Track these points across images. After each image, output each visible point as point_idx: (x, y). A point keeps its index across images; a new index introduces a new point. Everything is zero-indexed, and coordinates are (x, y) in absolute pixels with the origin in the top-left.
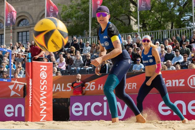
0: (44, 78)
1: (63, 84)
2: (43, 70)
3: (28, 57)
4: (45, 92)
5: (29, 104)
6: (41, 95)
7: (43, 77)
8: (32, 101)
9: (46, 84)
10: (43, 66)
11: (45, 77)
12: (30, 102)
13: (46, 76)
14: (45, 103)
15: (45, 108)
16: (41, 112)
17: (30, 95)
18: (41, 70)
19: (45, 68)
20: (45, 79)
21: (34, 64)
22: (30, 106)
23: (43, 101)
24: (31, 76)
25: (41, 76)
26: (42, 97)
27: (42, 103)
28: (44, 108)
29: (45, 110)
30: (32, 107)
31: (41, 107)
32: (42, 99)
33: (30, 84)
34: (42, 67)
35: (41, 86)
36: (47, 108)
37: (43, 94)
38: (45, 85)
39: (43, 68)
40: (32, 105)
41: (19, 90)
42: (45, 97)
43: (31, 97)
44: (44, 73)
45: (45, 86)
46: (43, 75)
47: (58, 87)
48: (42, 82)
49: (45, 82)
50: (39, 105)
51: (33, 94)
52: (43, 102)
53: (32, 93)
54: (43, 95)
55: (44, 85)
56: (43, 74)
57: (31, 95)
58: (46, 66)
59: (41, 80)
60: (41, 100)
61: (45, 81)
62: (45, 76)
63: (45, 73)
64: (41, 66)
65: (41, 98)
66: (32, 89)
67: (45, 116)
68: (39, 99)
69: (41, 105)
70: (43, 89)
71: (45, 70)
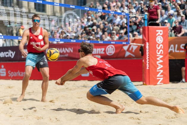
0: (160, 42)
1: (176, 46)
2: (159, 35)
3: (144, 19)
6: (158, 59)
7: (159, 41)
11: (162, 41)
12: (147, 65)
13: (162, 40)
15: (162, 71)
23: (159, 65)
24: (147, 40)
25: (157, 40)
30: (149, 69)
36: (163, 71)
39: (159, 33)
41: (133, 51)
44: (160, 37)
46: (160, 40)
47: (172, 48)
48: (158, 46)
49: (161, 47)
50: (156, 68)
52: (160, 66)
55: (161, 49)
56: (159, 38)
58: (162, 31)
60: (158, 64)
64: (157, 31)
68: (156, 63)
70: (159, 53)
71: (161, 34)
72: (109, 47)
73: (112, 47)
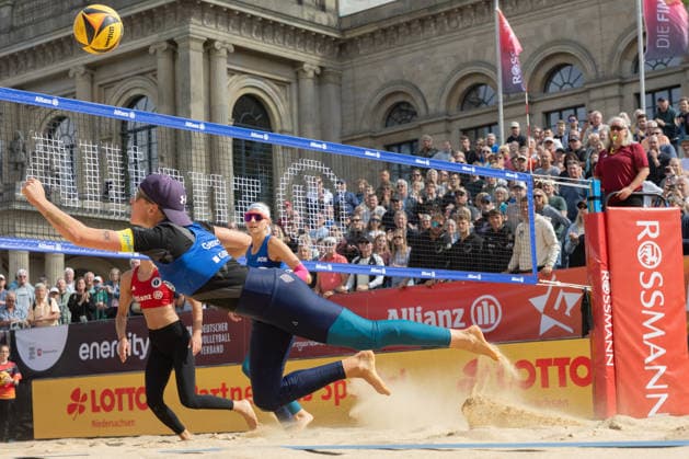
0: (652, 263)
2: (647, 238)
3: (591, 195)
4: (659, 316)
5: (604, 360)
6: (646, 324)
7: (649, 260)
8: (613, 347)
9: (661, 284)
10: (648, 224)
11: (657, 261)
12: (609, 349)
13: (658, 256)
14: (662, 351)
15: (663, 369)
16: (650, 386)
17: (606, 326)
18: (640, 237)
19: (653, 229)
20: (657, 269)
21: (613, 219)
22: (609, 363)
23: (652, 346)
24: (605, 262)
25: (640, 258)
26: (648, 331)
27: (649, 355)
28: (657, 371)
29: (664, 379)
30: (615, 367)
31: (647, 368)
32: (652, 340)
33: (606, 286)
34: (644, 227)
35: (643, 293)
36: (668, 369)
37: (653, 320)
38: (660, 289)
39: (647, 231)
40: (614, 360)
41: (568, 313)
42: (659, 333)
43: (610, 334)
44: (653, 247)
45: (657, 293)
46: (649, 255)
48: (646, 280)
49: (657, 279)
50: (641, 359)
51: (618, 323)
52: (656, 351)
53: (612, 321)
54: (652, 324)
55: (655, 287)
56: (649, 250)
57: (610, 325)
58: (656, 223)
59: (642, 274)
60: (647, 343)
61: (656, 274)
62: (654, 259)
63: (656, 246)
64: (639, 223)
65: (646, 336)
66: (611, 304)
67: (664, 397)
68: (640, 341)
69: (648, 360)
70: (651, 304)
71: (655, 235)
72: (479, 304)
73: (491, 302)
